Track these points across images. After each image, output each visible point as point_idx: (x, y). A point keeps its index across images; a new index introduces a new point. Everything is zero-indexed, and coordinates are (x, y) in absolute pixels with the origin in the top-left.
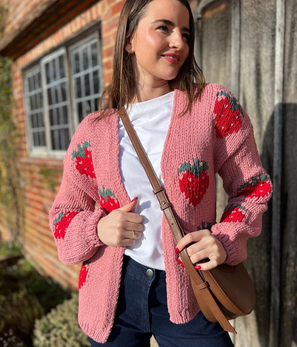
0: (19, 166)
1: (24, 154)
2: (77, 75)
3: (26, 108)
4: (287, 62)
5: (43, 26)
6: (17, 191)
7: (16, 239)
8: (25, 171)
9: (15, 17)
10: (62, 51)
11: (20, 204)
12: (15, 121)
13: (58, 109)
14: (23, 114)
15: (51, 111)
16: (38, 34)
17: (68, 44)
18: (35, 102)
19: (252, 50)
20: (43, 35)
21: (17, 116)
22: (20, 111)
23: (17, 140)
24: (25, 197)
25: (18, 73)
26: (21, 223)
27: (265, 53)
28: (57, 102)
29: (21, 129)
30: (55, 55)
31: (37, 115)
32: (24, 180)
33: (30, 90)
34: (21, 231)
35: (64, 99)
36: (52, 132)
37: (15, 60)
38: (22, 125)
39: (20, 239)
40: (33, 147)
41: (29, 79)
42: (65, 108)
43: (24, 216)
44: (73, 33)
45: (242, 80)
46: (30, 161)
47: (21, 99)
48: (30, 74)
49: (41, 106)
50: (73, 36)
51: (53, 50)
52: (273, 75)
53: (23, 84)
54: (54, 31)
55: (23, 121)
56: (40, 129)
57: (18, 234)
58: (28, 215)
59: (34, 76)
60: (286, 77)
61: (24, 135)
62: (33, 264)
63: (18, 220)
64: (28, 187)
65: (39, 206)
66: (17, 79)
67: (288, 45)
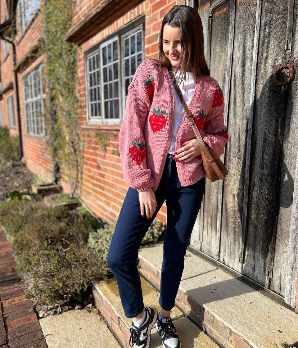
2: (126, 58)
3: (87, 84)
4: (260, 50)
5: (103, 18)
6: (78, 152)
7: (74, 192)
9: (81, 9)
10: (116, 38)
12: (78, 95)
14: (84, 89)
15: (106, 87)
16: (98, 24)
17: (120, 33)
18: (94, 79)
19: (241, 41)
20: (102, 25)
21: (79, 92)
25: (82, 56)
26: (79, 179)
27: (249, 44)
28: (111, 80)
30: (111, 42)
34: (80, 185)
35: (116, 77)
36: (106, 103)
37: (79, 45)
39: (78, 192)
41: (90, 59)
42: (116, 83)
43: (82, 173)
47: (83, 77)
48: (91, 56)
51: (110, 37)
52: (252, 59)
53: (85, 65)
54: (111, 22)
55: (84, 95)
57: (76, 187)
58: (85, 172)
60: (259, 60)
62: (87, 209)
63: (77, 176)
65: (95, 164)
66: (80, 60)
67: (261, 38)
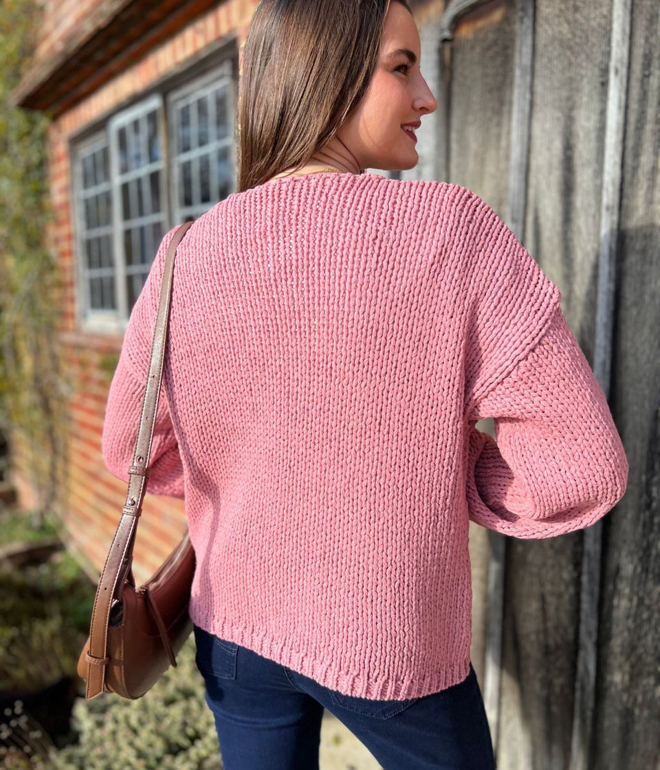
0: (58, 349)
1: (70, 324)
2: (184, 157)
3: (77, 225)
5: (114, 45)
6: (54, 404)
7: (48, 508)
8: (70, 361)
10: (154, 103)
11: (58, 433)
12: (53, 251)
13: (142, 229)
14: (70, 237)
15: (128, 233)
16: (103, 63)
17: (167, 86)
18: (96, 213)
19: (559, 114)
20: (113, 65)
21: (57, 241)
22: (64, 231)
23: (55, 294)
24: (70, 419)
25: (61, 148)
26: (59, 473)
27: (585, 122)
28: (141, 213)
29: (64, 270)
30: (140, 111)
31: (99, 240)
32: (68, 381)
33: (86, 186)
34: (61, 491)
35: (156, 208)
36: (130, 279)
37: (55, 118)
38: (67, 262)
39: (57, 508)
40: (90, 312)
41: (84, 161)
42: (157, 227)
43: (67, 460)
44: (177, 64)
45: (533, 181)
46: (81, 340)
47: (66, 205)
48: (87, 150)
49: (108, 221)
50: (179, 70)
51: (136, 99)
53: (71, 171)
54: (138, 58)
55: (69, 253)
56: (105, 272)
57: (53, 496)
58: (76, 459)
59: (94, 156)
61: (71, 284)
62: (82, 562)
63: (53, 466)
64: (75, 397)
66: (58, 160)
67: (634, 106)
